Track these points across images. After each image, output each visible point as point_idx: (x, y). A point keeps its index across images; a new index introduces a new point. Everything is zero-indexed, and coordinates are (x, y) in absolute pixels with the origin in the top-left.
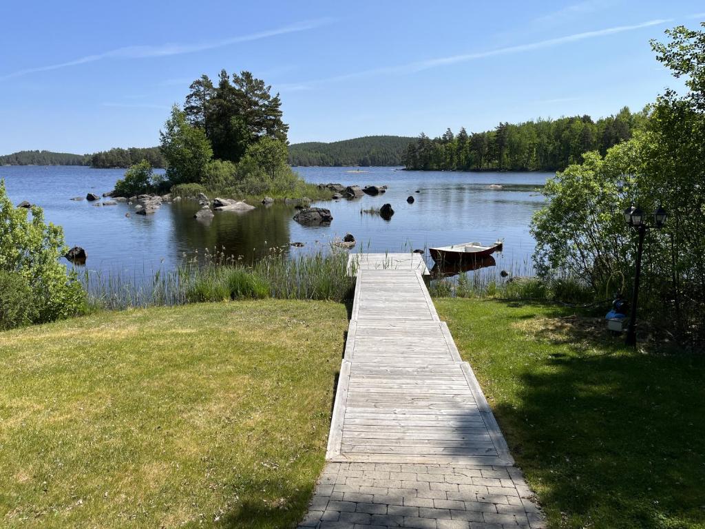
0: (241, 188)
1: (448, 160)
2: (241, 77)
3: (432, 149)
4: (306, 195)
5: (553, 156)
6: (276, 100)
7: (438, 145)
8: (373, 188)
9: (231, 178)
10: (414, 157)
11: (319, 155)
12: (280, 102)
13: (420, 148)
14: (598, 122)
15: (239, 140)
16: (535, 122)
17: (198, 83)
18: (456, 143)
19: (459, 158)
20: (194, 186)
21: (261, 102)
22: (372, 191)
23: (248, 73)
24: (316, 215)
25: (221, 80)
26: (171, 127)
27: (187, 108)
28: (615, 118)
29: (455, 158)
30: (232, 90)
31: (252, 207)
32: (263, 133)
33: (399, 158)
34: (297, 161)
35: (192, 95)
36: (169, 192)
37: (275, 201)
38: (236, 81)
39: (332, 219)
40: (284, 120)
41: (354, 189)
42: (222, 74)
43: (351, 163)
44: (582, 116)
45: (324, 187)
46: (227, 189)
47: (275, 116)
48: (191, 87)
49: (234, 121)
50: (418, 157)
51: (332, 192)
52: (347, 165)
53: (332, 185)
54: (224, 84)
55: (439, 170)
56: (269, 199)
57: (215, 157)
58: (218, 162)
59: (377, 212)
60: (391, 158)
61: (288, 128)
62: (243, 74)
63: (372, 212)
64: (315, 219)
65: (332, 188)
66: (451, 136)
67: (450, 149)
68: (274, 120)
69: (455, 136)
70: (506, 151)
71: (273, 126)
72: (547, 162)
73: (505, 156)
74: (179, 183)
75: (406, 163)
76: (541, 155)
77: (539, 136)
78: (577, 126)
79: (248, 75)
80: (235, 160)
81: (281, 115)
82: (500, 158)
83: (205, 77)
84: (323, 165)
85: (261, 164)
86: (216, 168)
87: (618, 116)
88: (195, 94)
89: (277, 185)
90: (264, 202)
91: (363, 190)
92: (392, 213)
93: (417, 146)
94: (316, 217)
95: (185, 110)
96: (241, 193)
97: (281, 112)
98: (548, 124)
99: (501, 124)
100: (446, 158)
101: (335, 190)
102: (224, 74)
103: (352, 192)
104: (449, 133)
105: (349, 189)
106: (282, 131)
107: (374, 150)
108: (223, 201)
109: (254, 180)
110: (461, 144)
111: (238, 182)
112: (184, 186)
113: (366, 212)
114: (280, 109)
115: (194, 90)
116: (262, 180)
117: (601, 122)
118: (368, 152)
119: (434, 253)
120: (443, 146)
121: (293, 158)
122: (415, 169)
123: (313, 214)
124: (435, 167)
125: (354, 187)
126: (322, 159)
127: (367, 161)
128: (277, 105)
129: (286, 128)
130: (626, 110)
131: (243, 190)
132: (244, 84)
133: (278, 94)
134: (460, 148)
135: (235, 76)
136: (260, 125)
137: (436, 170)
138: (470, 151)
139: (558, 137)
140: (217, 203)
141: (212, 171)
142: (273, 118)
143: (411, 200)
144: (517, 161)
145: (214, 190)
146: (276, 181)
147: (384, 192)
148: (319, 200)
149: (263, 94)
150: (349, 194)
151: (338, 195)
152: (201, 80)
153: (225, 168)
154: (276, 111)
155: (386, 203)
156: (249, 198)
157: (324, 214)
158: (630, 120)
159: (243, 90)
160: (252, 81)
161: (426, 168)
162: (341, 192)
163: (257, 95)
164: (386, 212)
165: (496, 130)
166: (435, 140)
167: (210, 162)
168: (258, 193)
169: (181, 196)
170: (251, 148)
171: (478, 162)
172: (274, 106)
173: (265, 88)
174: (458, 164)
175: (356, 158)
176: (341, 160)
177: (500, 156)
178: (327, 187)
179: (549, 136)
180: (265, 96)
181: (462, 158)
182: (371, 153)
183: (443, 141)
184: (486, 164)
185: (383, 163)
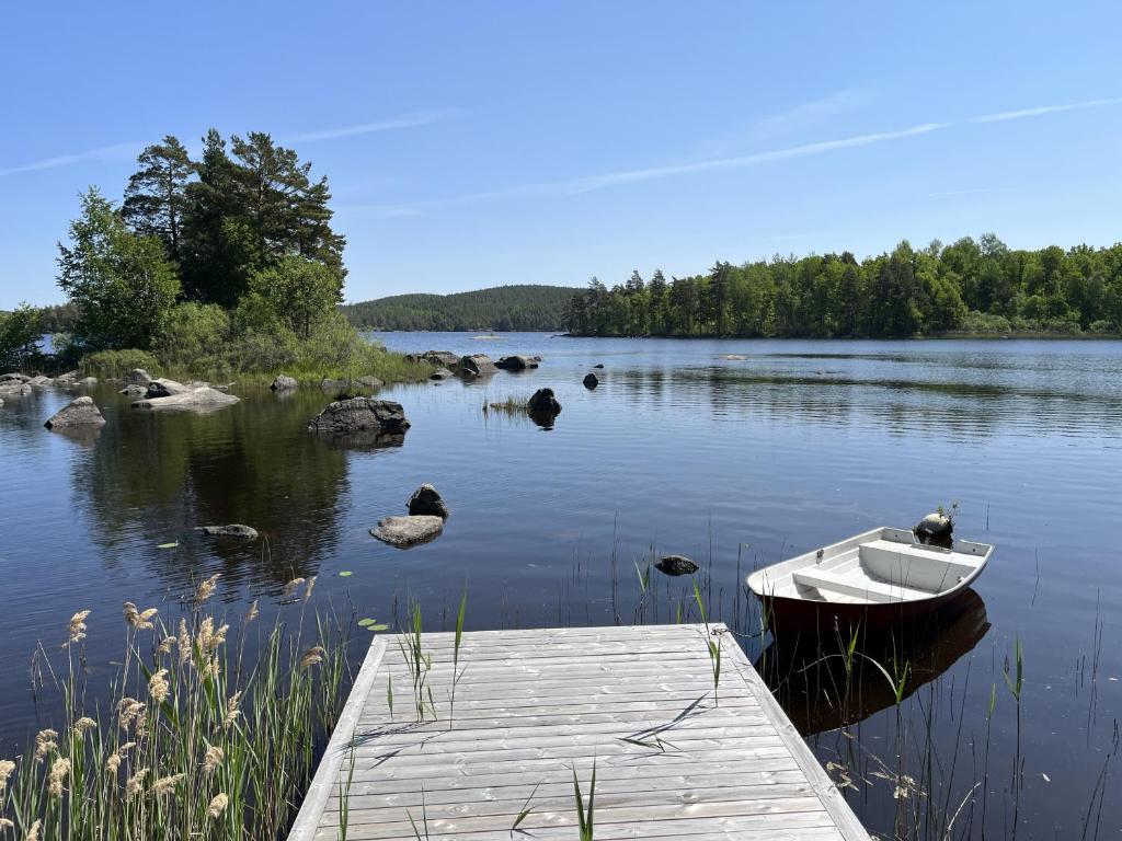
0: (229, 359)
1: (636, 321)
2: (248, 142)
3: (610, 304)
4: (372, 372)
5: (801, 313)
6: (320, 189)
7: (620, 299)
8: (515, 359)
9: (214, 338)
10: (582, 315)
11: (430, 313)
12: (327, 193)
13: (591, 302)
14: (864, 263)
15: (239, 265)
16: (770, 261)
17: (157, 151)
18: (648, 295)
19: (654, 318)
20: (132, 355)
21: (289, 193)
22: (512, 366)
23: (263, 136)
24: (368, 418)
25: (207, 148)
26: (84, 234)
27: (131, 200)
28: (890, 256)
29: (647, 317)
30: (231, 168)
31: (232, 399)
33: (557, 319)
34: (393, 323)
35: (143, 174)
36: (75, 367)
37: (302, 386)
38: (238, 151)
39: (408, 426)
40: (335, 226)
41: (476, 360)
42: (209, 138)
43: (482, 327)
44: (839, 254)
45: (419, 358)
46: (201, 360)
47: (317, 219)
48: (142, 159)
49: (230, 225)
50: (589, 316)
51: (431, 367)
52: (476, 329)
53: (433, 353)
54: (213, 157)
55: (623, 335)
56: (287, 380)
57: (185, 297)
58: (191, 308)
59: (520, 409)
60: (546, 319)
61: (344, 243)
62: (253, 137)
63: (510, 408)
64: (363, 428)
65: (435, 360)
66: (640, 283)
67: (640, 303)
69: (645, 284)
70: (728, 307)
71: (313, 239)
72: (792, 323)
73: (727, 315)
74: (100, 349)
75: (570, 326)
76: (781, 314)
77: (777, 284)
78: (838, 268)
79: (262, 141)
80: (228, 304)
81: (329, 218)
82: (718, 318)
83: (171, 141)
84: (437, 329)
85: (282, 310)
86: (185, 319)
87: (894, 254)
88: (149, 173)
90: (274, 388)
91: (496, 364)
92: (556, 409)
93: (586, 299)
94: (365, 422)
95: (126, 203)
96: (227, 369)
97: (330, 212)
98: (791, 266)
99: (718, 263)
100: (633, 317)
101: (440, 362)
102: (213, 138)
103: (473, 366)
104: (637, 279)
105: (467, 361)
106: (331, 248)
107: (518, 307)
108: (170, 384)
109: (262, 342)
110: (656, 296)
111: (227, 345)
112: (109, 356)
113: (497, 407)
114: (328, 205)
115: (150, 166)
116: (279, 342)
117: (868, 264)
118: (510, 309)
120: (627, 298)
121: (388, 318)
122: (584, 334)
123: (357, 414)
124: (616, 332)
125: (476, 356)
126: (435, 319)
127: (507, 322)
128: (322, 199)
129: (340, 243)
130: (905, 246)
131: (233, 362)
132: (256, 156)
133: (325, 179)
134: (655, 302)
135: (235, 140)
137: (619, 336)
138: (672, 304)
139: (808, 285)
140: (155, 389)
141: (175, 325)
142: (313, 222)
143: (591, 383)
144: (746, 321)
145: (176, 362)
146: (311, 343)
147: (536, 366)
148: (401, 382)
149: (294, 177)
150: (467, 371)
151: (443, 372)
152: (164, 145)
153: (206, 318)
154: (321, 210)
155: (542, 388)
157: (385, 414)
158: (914, 259)
159: (251, 167)
160: (271, 151)
161: (601, 333)
162: (451, 367)
163: (281, 180)
164: (543, 409)
165: (712, 273)
166: (615, 290)
167: (172, 306)
168: (267, 369)
169: (98, 377)
171: (684, 323)
172: (316, 201)
173: (298, 165)
174: (652, 326)
175: (489, 319)
176: (466, 321)
177: (719, 313)
178: (424, 357)
179: (793, 284)
180: (297, 181)
181: (659, 317)
182: (514, 311)
183: (628, 292)
184: (696, 326)
185: (532, 326)
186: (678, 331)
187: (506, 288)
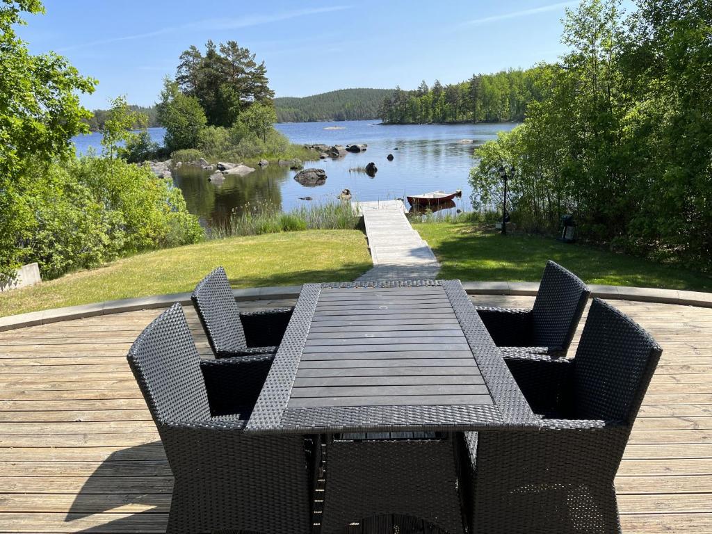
0: (237, 152)
1: (424, 113)
2: (227, 46)
3: (408, 102)
5: (524, 105)
6: (261, 67)
7: (413, 98)
8: (355, 147)
9: (227, 143)
10: (390, 110)
12: (264, 70)
13: (396, 101)
15: (229, 107)
16: (507, 72)
17: (187, 53)
18: (431, 96)
19: (435, 111)
20: (193, 152)
21: (247, 70)
22: (354, 150)
23: (233, 42)
24: (313, 175)
25: (208, 49)
26: (165, 98)
27: (179, 78)
29: (431, 111)
30: (219, 59)
31: (253, 170)
32: (251, 98)
33: (374, 112)
35: (182, 66)
36: (169, 157)
37: (270, 164)
38: (223, 50)
39: (326, 177)
40: (270, 86)
41: (338, 149)
42: (208, 44)
43: (326, 118)
45: (310, 148)
47: (262, 83)
48: (181, 58)
49: (224, 89)
50: (394, 111)
51: (318, 152)
52: (322, 120)
53: (316, 145)
54: (211, 54)
55: (416, 123)
56: (265, 161)
57: (209, 124)
58: (212, 128)
59: (364, 171)
60: (367, 111)
62: (229, 43)
64: (312, 178)
65: (317, 148)
66: (426, 89)
67: (426, 102)
68: (261, 87)
69: (429, 89)
70: (479, 104)
71: (260, 92)
73: (479, 108)
75: (383, 117)
76: (513, 106)
77: (511, 87)
79: (234, 45)
80: (228, 126)
81: (267, 82)
82: (474, 110)
83: (193, 48)
86: (210, 134)
88: (184, 64)
89: (269, 148)
90: (260, 165)
91: (346, 149)
92: (376, 170)
93: (393, 100)
95: (177, 79)
96: (238, 158)
97: (267, 79)
98: (519, 74)
99: (474, 76)
100: (422, 111)
101: (321, 150)
102: (210, 44)
103: (337, 151)
104: (424, 86)
105: (334, 149)
106: (268, 96)
107: (348, 105)
108: (225, 164)
109: (248, 145)
110: (436, 97)
111: (234, 146)
113: (354, 170)
114: (266, 75)
115: (184, 60)
116: (256, 144)
118: (343, 106)
119: (410, 200)
120: (418, 98)
122: (392, 123)
123: (310, 173)
124: (411, 121)
125: (338, 146)
126: (296, 114)
127: (342, 115)
128: (263, 73)
129: (272, 94)
131: (239, 153)
132: (231, 53)
133: (263, 62)
134: (436, 101)
135: (221, 45)
136: (247, 91)
137: (413, 124)
138: (445, 103)
139: (529, 87)
140: (220, 166)
141: (208, 137)
142: (260, 84)
143: (390, 158)
144: (491, 112)
145: (212, 155)
146: (268, 144)
147: (365, 149)
149: (249, 62)
150: (334, 153)
151: (325, 155)
152: (190, 50)
153: (219, 134)
154: (263, 78)
156: (246, 161)
157: (319, 173)
159: (229, 59)
160: (238, 50)
161: (401, 123)
162: (327, 152)
163: (243, 63)
164: (371, 170)
165: (469, 81)
166: (410, 93)
167: (204, 128)
168: (254, 156)
169: (182, 162)
170: (242, 115)
171: (453, 115)
172: (259, 75)
173: (250, 56)
174: (434, 116)
175: (331, 113)
176: (315, 115)
177: (474, 108)
178: (313, 147)
179: (520, 86)
180: (250, 64)
181: (438, 110)
182: (346, 107)
183: (419, 94)
184: (461, 116)
185: (358, 116)
186: (449, 119)
187: (340, 91)
